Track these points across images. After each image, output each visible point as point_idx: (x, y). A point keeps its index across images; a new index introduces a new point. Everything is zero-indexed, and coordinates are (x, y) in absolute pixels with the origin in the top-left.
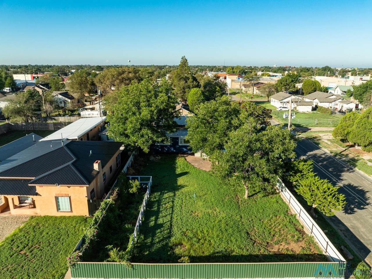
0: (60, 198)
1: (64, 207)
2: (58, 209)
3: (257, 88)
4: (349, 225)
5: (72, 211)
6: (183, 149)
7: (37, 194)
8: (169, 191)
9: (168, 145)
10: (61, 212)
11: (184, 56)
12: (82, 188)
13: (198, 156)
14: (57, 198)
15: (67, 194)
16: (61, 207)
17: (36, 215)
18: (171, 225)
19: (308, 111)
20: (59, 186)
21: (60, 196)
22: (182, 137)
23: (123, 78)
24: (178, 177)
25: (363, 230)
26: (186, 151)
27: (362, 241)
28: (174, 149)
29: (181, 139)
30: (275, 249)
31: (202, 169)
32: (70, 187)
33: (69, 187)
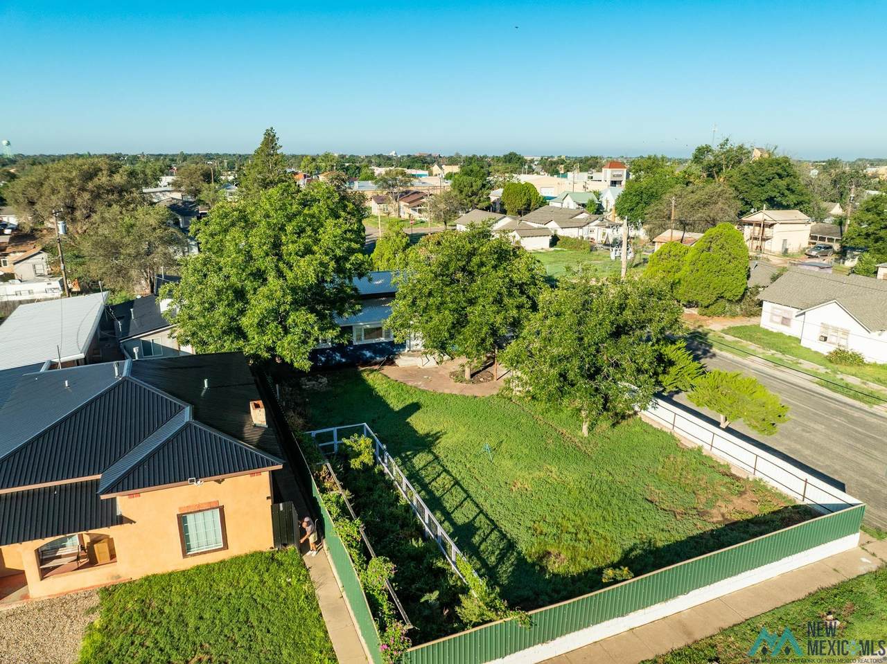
0: (190, 518)
1: (203, 540)
2: (186, 549)
3: (408, 204)
4: (781, 448)
5: (226, 546)
6: (364, 352)
7: (121, 520)
8: (415, 450)
9: (329, 349)
10: (194, 555)
11: (272, 128)
12: (256, 478)
13: (406, 364)
14: (182, 520)
15: (214, 502)
16: (193, 542)
17: (116, 582)
18: (491, 521)
19: (542, 249)
20: (199, 482)
21: (191, 513)
22: (361, 324)
23: (99, 187)
24: (408, 418)
25: (807, 452)
26: (371, 357)
27: (820, 471)
28: (342, 357)
29: (357, 329)
30: (717, 517)
31: (441, 391)
32: (223, 480)
33: (219, 482)
